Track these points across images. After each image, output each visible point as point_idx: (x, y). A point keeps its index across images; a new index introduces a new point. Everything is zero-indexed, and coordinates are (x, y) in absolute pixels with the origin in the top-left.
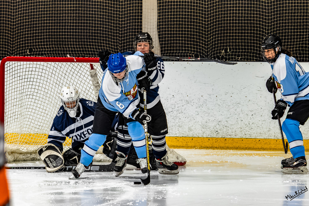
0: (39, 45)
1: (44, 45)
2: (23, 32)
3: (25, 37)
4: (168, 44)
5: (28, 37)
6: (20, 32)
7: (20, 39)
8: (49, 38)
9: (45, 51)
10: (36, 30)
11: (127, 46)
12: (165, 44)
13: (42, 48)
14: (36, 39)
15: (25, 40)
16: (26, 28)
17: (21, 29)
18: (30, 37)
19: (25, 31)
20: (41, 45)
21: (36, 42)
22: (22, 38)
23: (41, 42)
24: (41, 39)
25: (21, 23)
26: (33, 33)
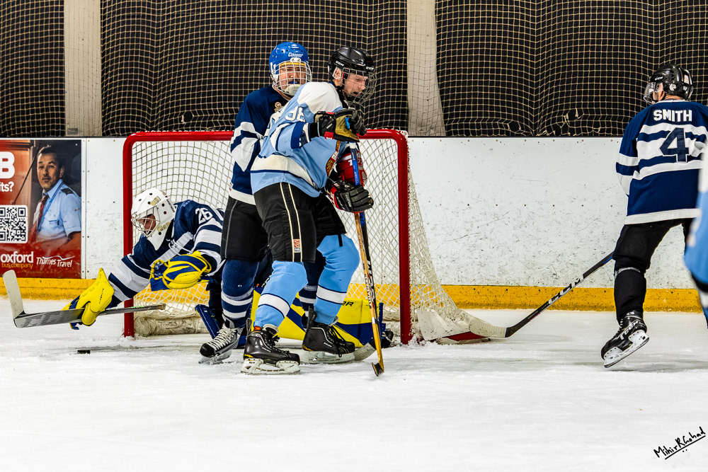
0: (204, 106)
1: (215, 106)
2: (174, 81)
3: (178, 92)
4: (458, 102)
5: (183, 91)
6: (169, 82)
7: (168, 94)
8: (225, 93)
9: (216, 118)
10: (200, 77)
11: (377, 107)
12: (452, 103)
13: (211, 112)
14: (199, 95)
15: (178, 97)
16: (179, 74)
17: (170, 76)
18: (189, 90)
19: (179, 80)
20: (209, 106)
21: (198, 101)
22: (173, 93)
23: (209, 100)
24: (209, 94)
25: (170, 64)
26: (194, 83)
